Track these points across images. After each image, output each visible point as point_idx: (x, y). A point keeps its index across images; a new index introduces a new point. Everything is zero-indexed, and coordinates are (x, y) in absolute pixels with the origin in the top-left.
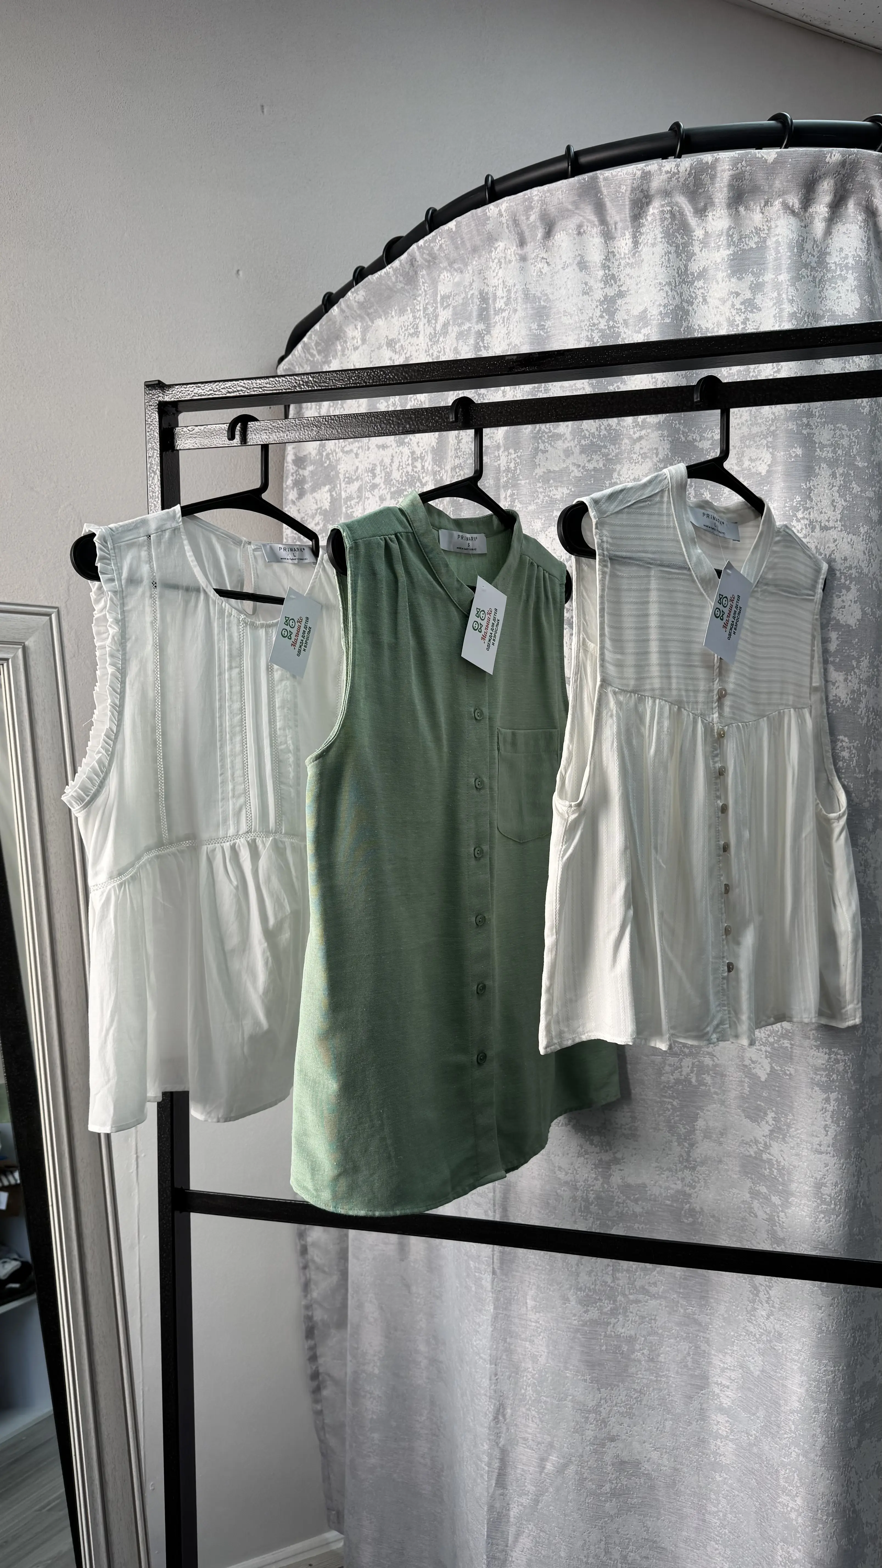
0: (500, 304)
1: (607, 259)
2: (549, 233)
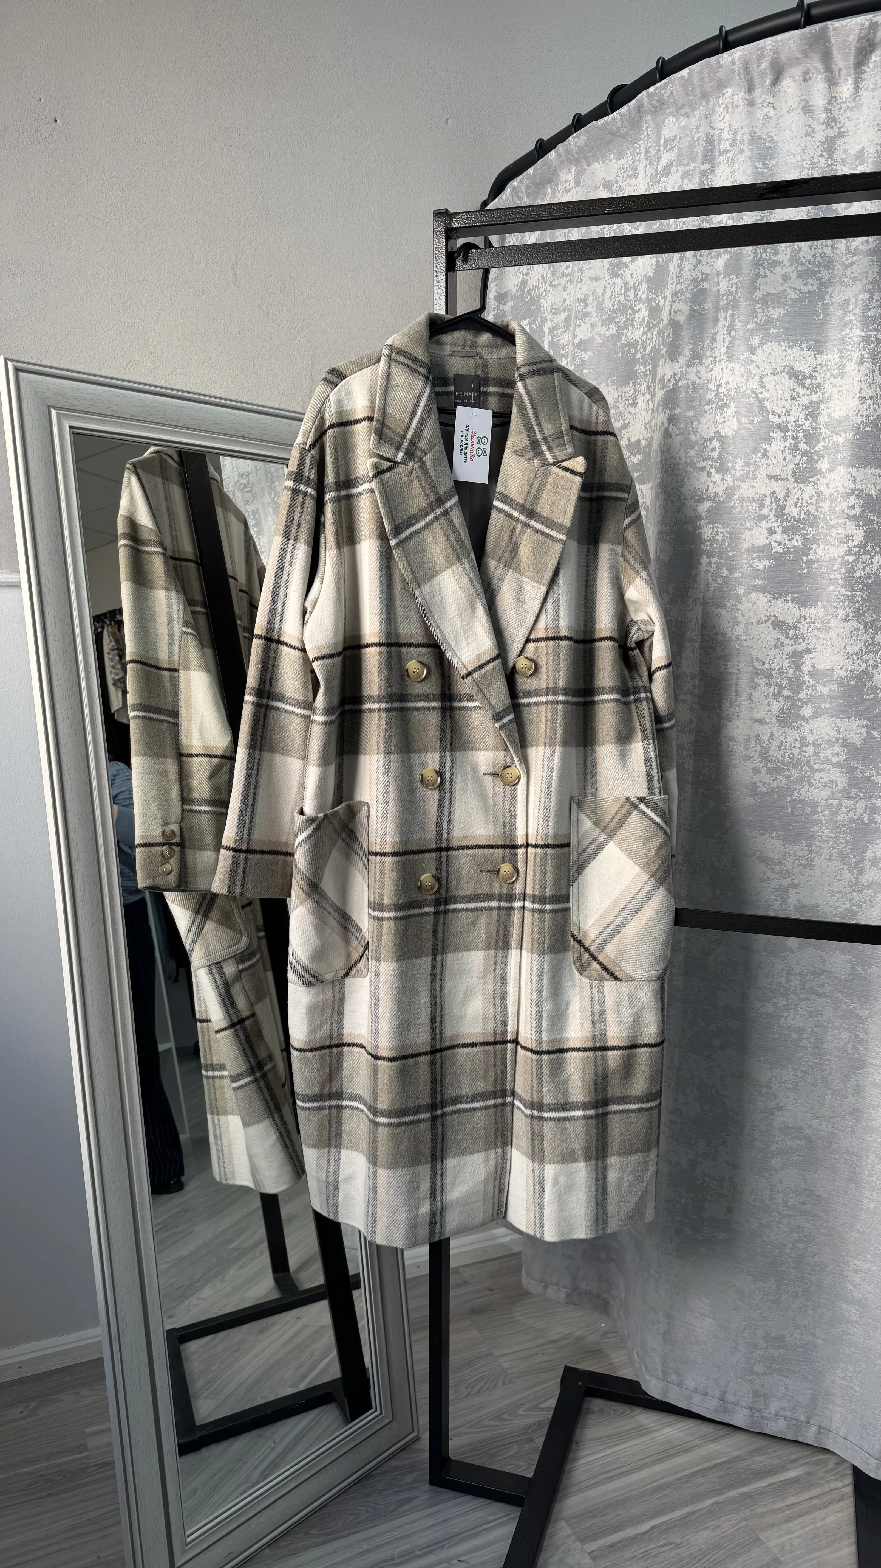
0: (725, 145)
1: (830, 103)
2: (776, 81)
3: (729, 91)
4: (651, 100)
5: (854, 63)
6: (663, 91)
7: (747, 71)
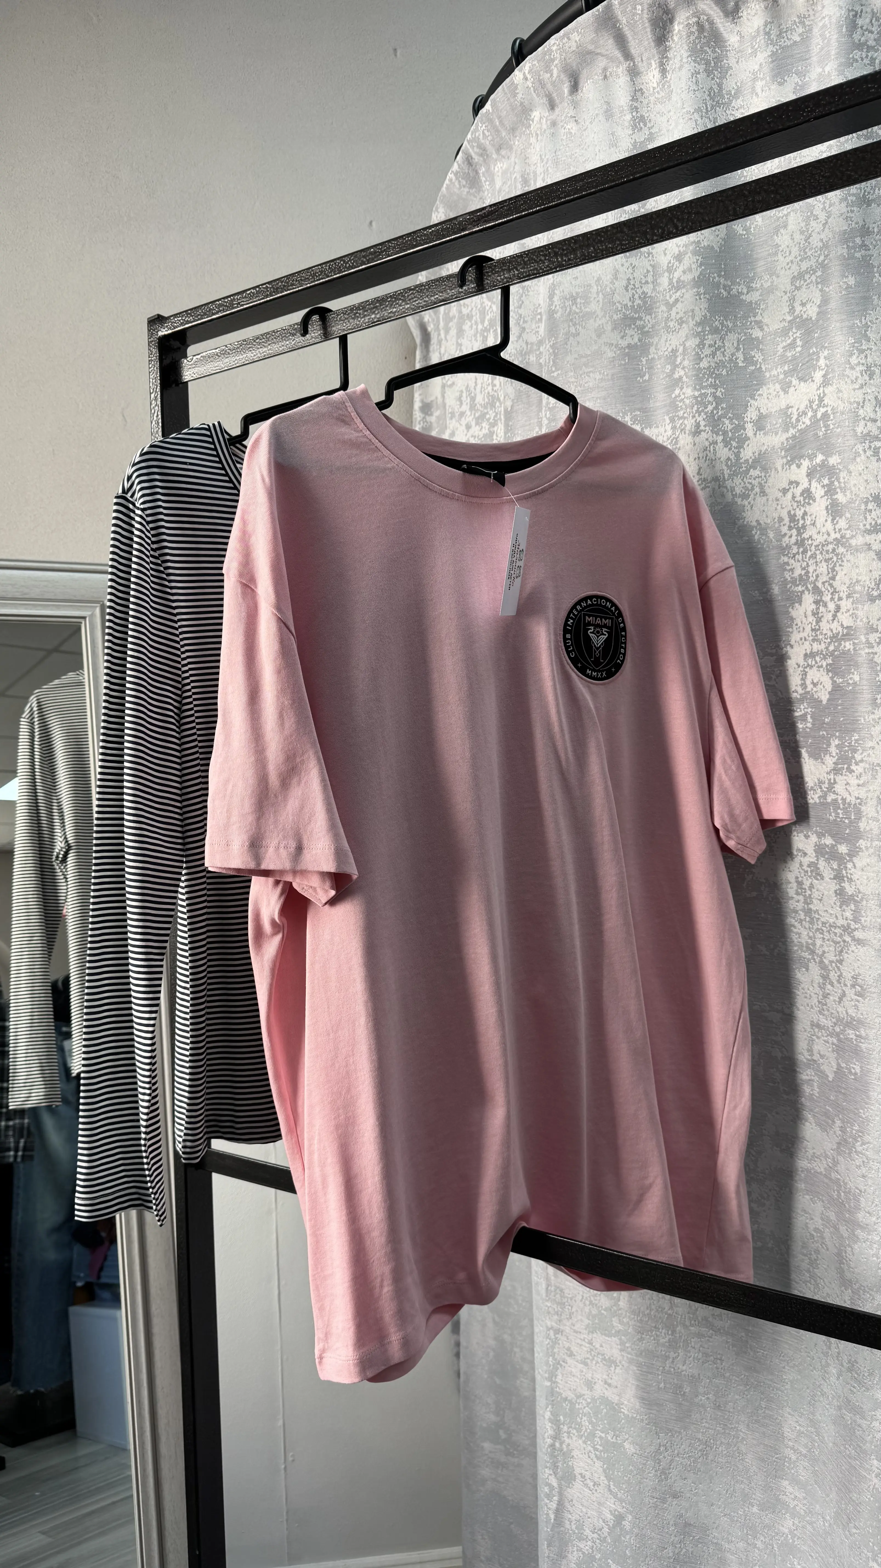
3: (536, 114)
4: (473, 147)
5: (654, 41)
6: (477, 135)
7: (542, 84)
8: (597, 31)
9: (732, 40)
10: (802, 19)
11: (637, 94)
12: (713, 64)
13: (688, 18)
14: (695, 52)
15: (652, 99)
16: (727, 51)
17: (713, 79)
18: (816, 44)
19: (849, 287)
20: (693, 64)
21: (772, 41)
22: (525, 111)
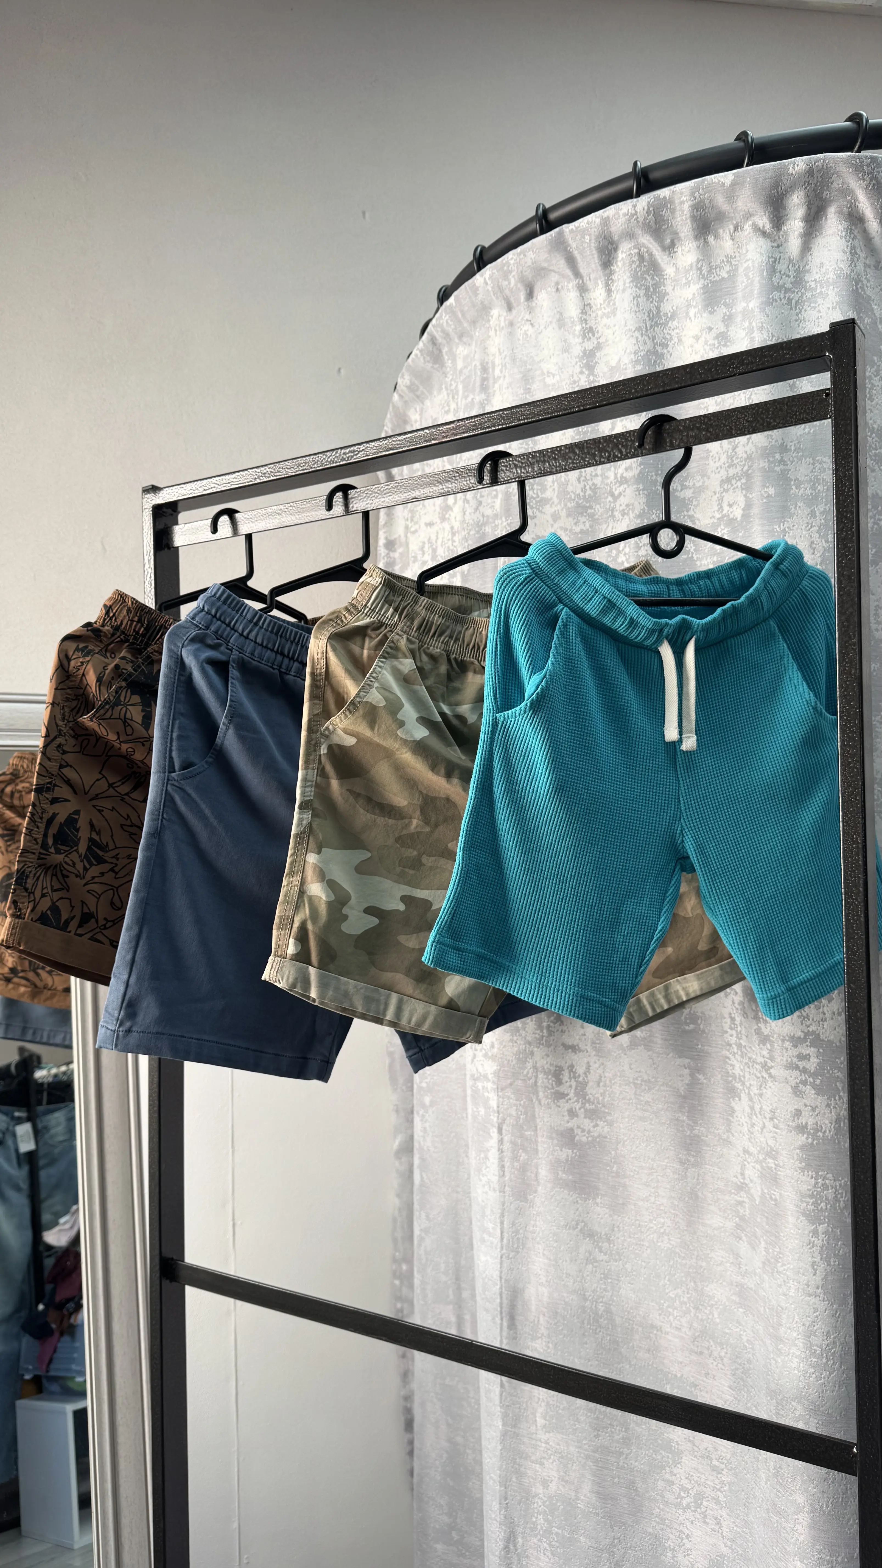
3: (495, 312)
4: (437, 332)
5: (601, 265)
6: (441, 321)
7: (501, 289)
8: (550, 252)
9: (669, 271)
10: (729, 259)
11: (586, 308)
12: (652, 290)
13: (630, 249)
14: (636, 279)
15: (600, 313)
16: (664, 279)
17: (652, 302)
18: (742, 281)
19: (769, 496)
20: (634, 289)
21: (703, 275)
22: (485, 310)
